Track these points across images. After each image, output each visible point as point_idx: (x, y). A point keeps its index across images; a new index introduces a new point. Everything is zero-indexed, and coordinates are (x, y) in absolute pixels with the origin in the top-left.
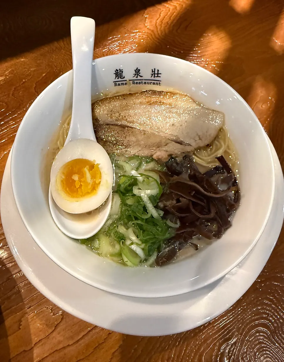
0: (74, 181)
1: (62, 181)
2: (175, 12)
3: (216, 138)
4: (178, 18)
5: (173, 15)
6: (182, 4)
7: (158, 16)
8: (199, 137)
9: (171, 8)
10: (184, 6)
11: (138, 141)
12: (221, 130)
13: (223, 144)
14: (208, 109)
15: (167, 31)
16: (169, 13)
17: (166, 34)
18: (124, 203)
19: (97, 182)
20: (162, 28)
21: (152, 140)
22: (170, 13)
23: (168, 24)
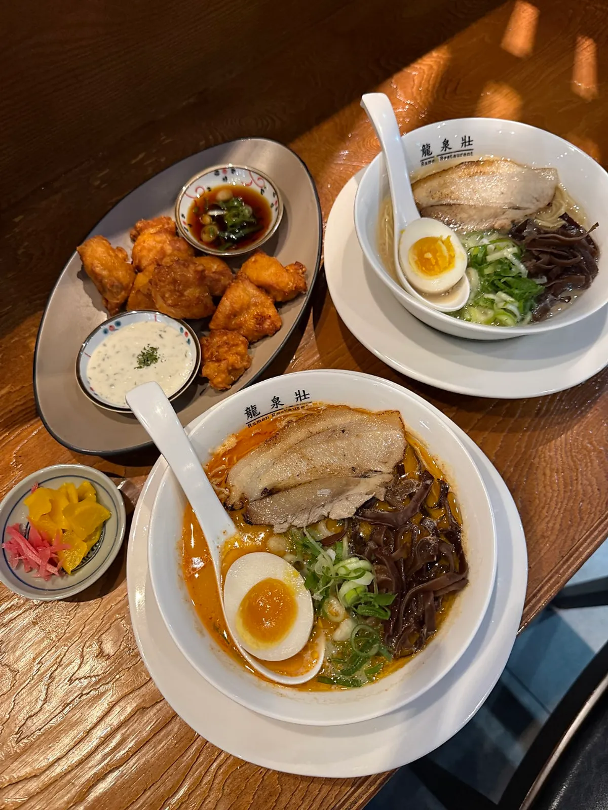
0: (428, 259)
1: (416, 262)
2: (432, 74)
3: (554, 196)
4: (439, 80)
5: (432, 78)
6: (438, 60)
7: (412, 83)
8: (536, 198)
9: (426, 68)
10: (442, 62)
11: (470, 216)
12: (557, 189)
13: (562, 202)
14: (537, 169)
15: (431, 100)
16: (425, 76)
17: (430, 103)
18: (481, 275)
19: (453, 255)
20: (423, 98)
21: (486, 212)
22: (428, 75)
23: (429, 91)
